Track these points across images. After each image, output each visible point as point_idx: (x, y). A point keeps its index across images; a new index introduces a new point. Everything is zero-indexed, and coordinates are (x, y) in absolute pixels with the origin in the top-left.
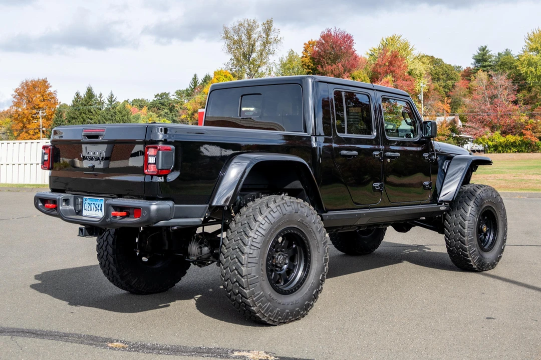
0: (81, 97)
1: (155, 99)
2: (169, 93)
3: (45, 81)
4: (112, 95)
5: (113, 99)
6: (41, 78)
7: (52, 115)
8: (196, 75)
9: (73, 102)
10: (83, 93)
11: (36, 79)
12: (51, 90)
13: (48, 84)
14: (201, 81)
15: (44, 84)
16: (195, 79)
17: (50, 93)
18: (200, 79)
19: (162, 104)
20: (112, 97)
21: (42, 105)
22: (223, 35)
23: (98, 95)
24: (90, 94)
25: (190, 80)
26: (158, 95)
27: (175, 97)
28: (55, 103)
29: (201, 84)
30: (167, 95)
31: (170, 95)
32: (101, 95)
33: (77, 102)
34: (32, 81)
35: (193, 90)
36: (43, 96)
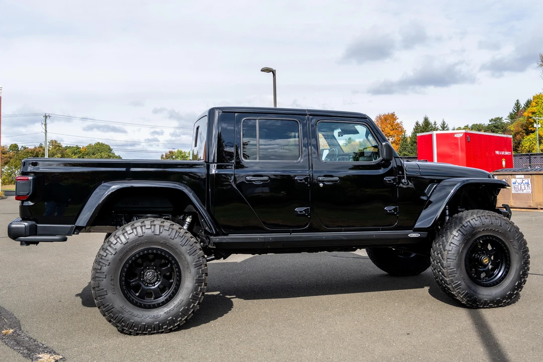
0: (420, 125)
1: (490, 123)
2: (502, 118)
3: (393, 115)
4: (444, 122)
5: (445, 125)
6: (391, 112)
7: (399, 141)
8: (518, 100)
9: (414, 129)
10: (421, 122)
11: (387, 114)
12: (398, 121)
13: (396, 117)
14: (523, 106)
15: (392, 117)
16: (517, 104)
17: (398, 124)
18: (522, 104)
19: (496, 127)
20: (444, 124)
21: (392, 133)
22: (540, 63)
23: (433, 123)
24: (426, 122)
25: (514, 105)
26: (492, 120)
27: (508, 121)
28: (401, 131)
29: (524, 107)
30: (500, 119)
31: (503, 119)
32: (435, 123)
33: (417, 129)
34: (384, 115)
35: (516, 114)
36: (392, 126)
